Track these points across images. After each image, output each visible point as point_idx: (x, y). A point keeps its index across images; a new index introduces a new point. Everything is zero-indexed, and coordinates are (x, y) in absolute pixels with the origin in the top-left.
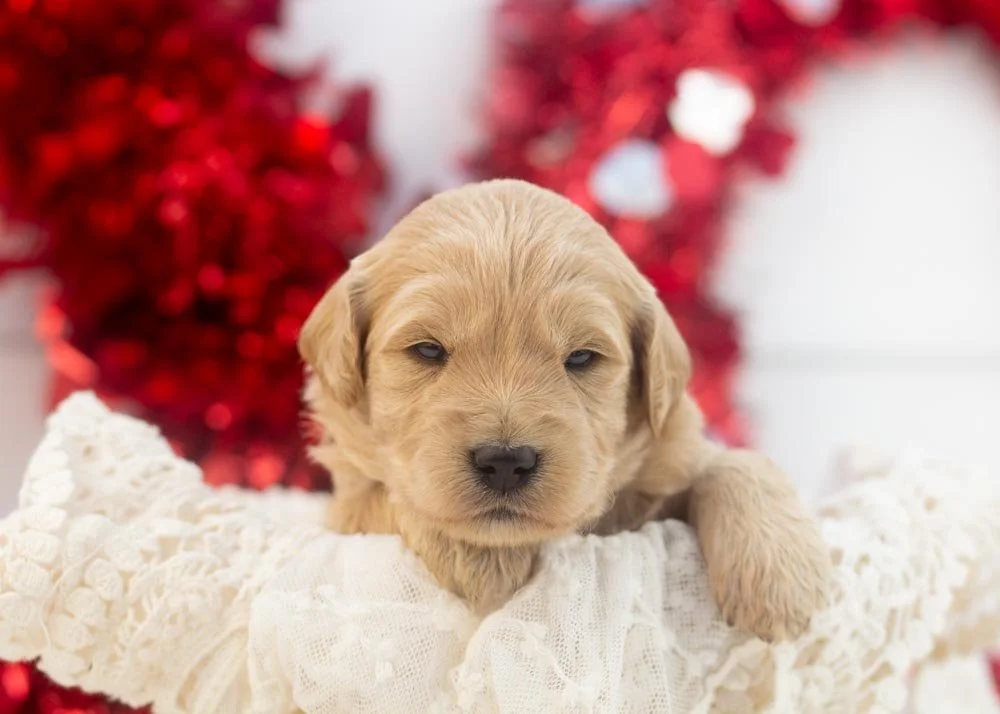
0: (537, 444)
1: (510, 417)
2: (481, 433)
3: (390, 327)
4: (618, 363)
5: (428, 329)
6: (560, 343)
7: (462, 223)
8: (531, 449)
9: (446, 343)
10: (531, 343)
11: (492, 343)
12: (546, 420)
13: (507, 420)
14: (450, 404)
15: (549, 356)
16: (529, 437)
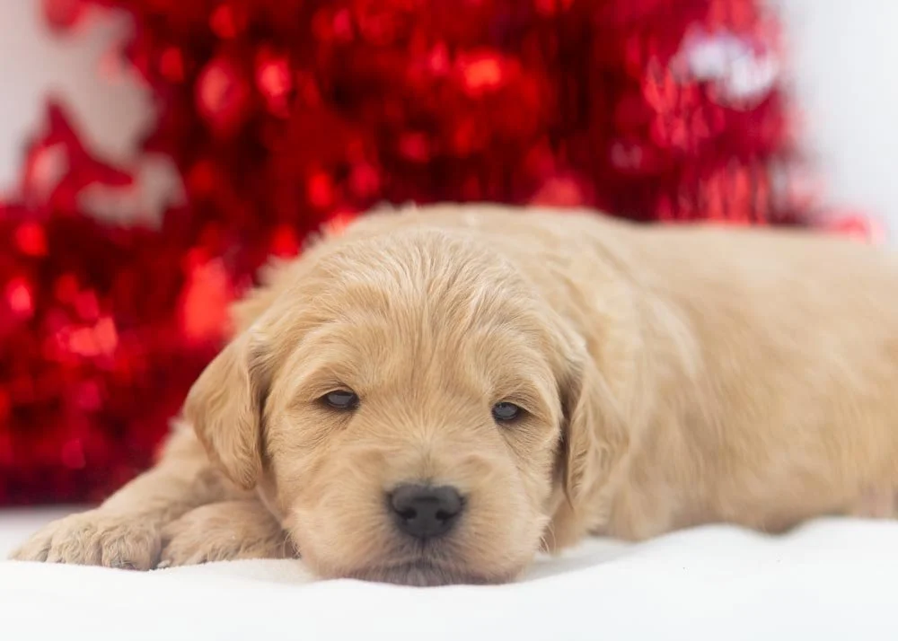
0: (462, 485)
1: (432, 456)
2: (400, 472)
3: (293, 380)
4: (548, 424)
5: (338, 375)
6: (486, 389)
7: (373, 267)
8: (454, 491)
9: (358, 389)
10: (454, 386)
11: (410, 387)
12: (471, 461)
13: (428, 456)
14: (363, 446)
15: (475, 399)
16: (451, 476)
